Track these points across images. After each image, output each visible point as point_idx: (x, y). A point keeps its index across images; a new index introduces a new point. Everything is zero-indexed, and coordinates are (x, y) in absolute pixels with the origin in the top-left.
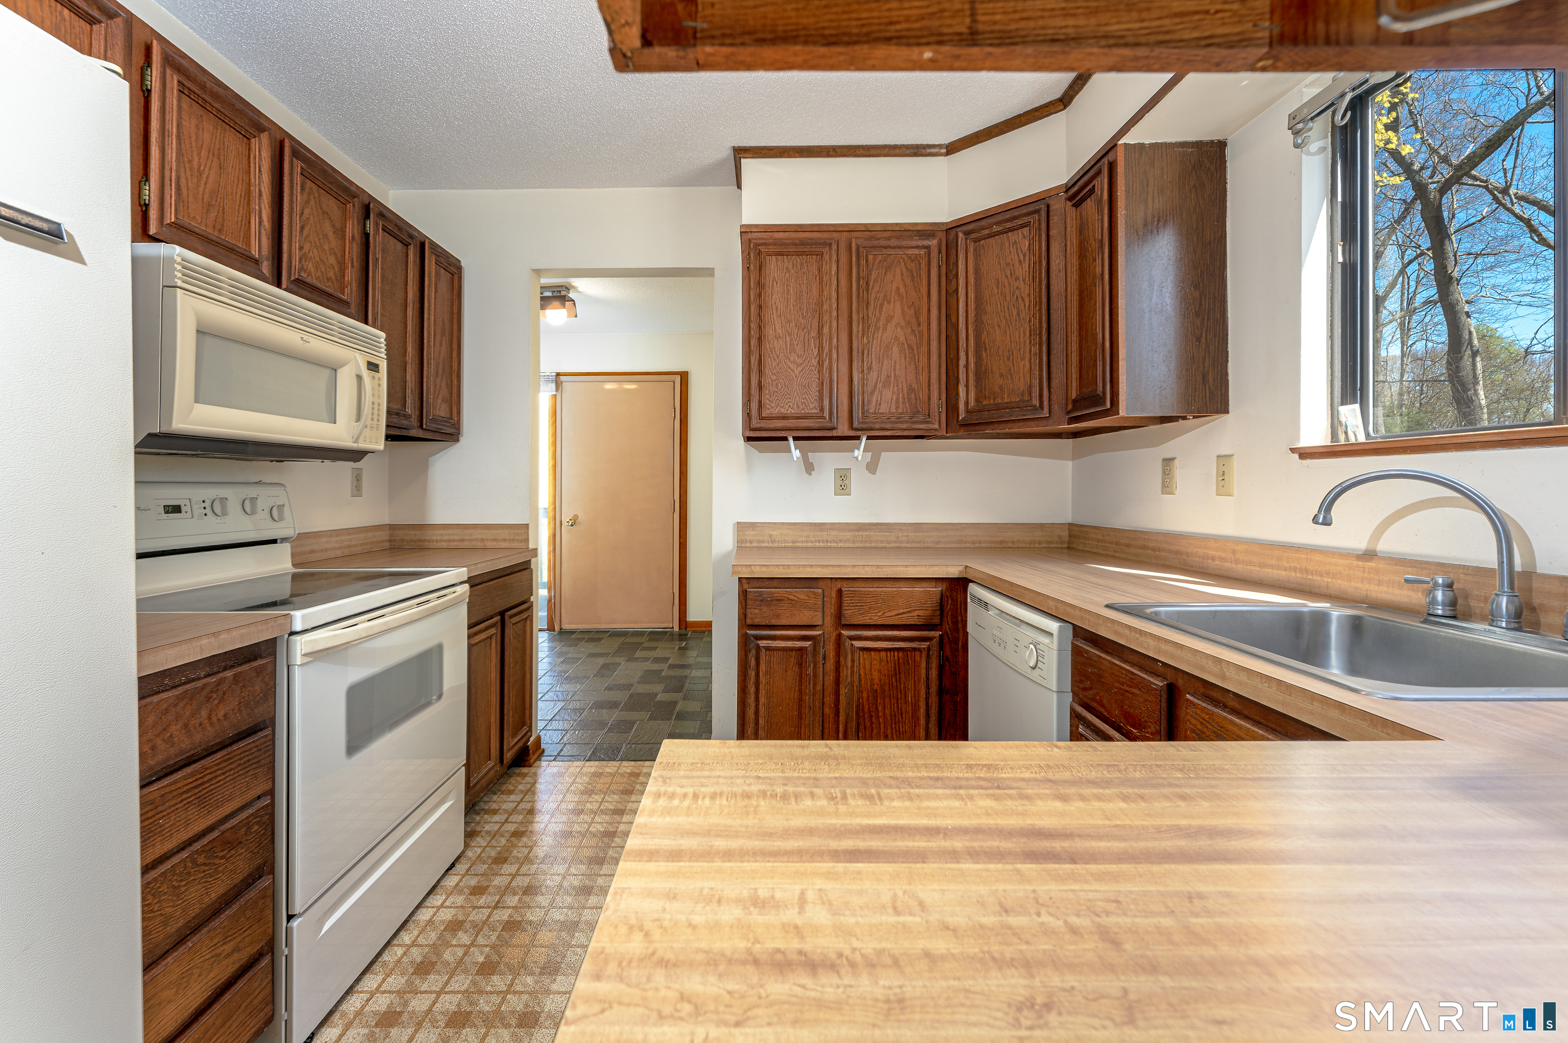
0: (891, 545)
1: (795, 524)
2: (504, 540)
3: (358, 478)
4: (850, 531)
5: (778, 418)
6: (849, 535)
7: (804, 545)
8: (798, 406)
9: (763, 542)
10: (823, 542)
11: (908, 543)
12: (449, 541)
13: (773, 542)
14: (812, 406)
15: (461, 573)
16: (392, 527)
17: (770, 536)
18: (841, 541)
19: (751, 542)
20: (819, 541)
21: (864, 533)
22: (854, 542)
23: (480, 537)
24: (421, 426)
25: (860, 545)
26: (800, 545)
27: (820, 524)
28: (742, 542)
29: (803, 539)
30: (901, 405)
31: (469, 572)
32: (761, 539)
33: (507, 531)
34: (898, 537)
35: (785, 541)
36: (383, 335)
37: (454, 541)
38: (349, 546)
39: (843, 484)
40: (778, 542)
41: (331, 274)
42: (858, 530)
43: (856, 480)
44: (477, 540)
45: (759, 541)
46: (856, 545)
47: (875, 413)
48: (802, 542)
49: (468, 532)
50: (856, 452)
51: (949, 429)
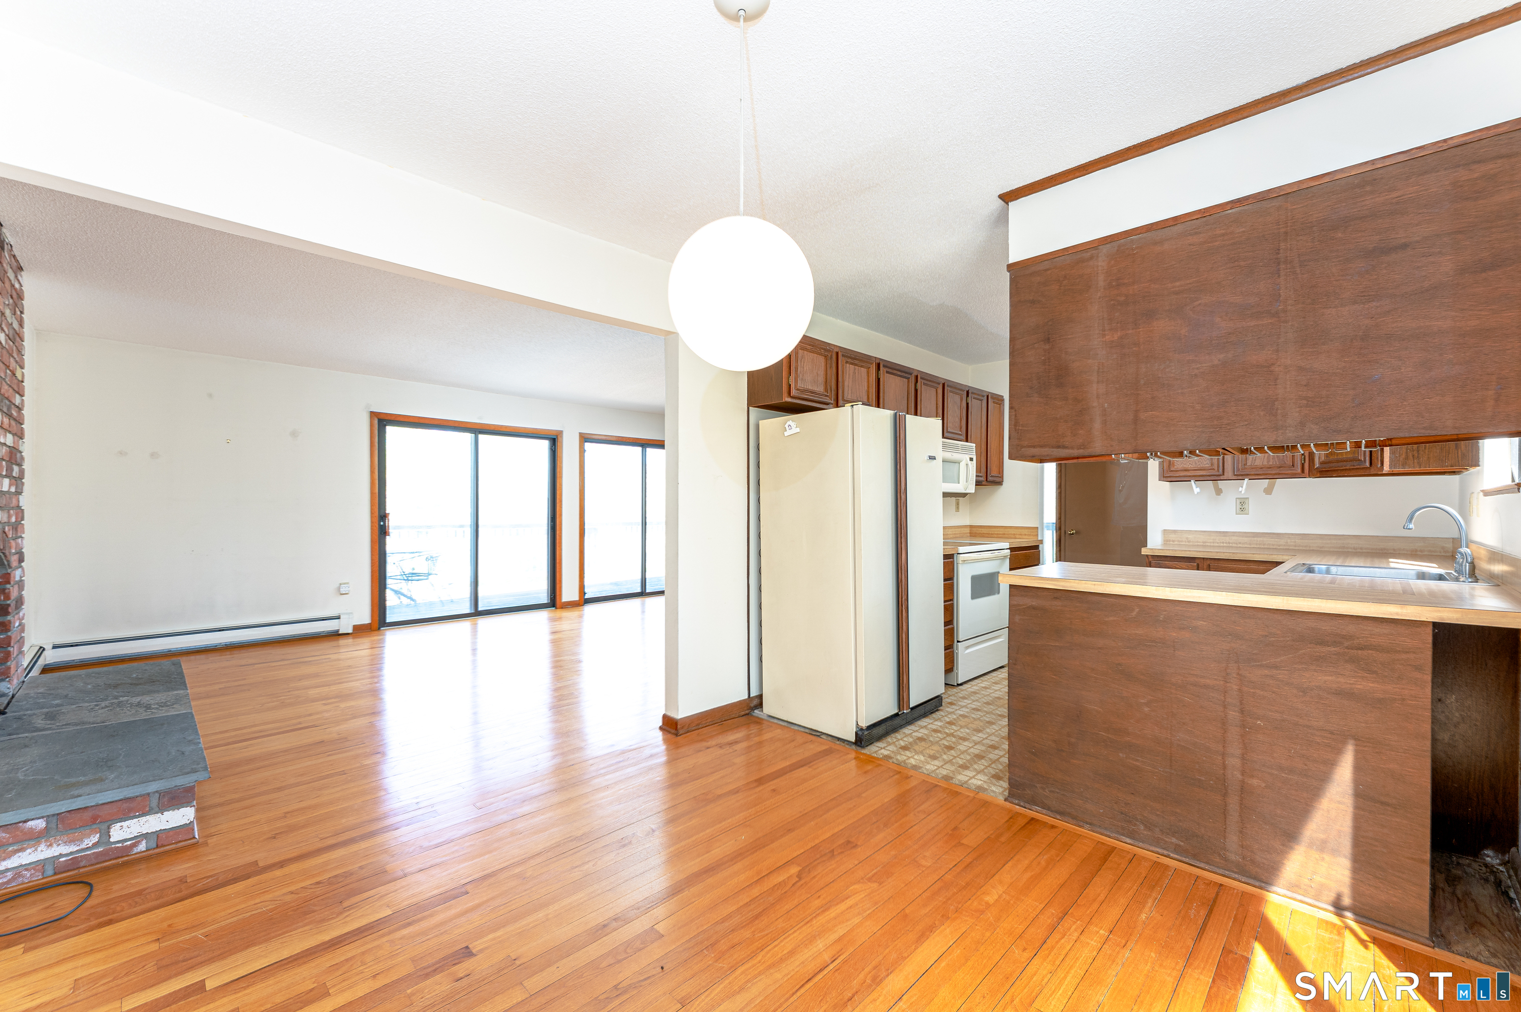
0: (1281, 547)
1: (1205, 531)
2: (1026, 535)
3: (958, 504)
4: (1247, 537)
5: (1182, 470)
6: (1246, 540)
7: (1212, 544)
8: (1196, 464)
9: (1182, 541)
10: (1226, 543)
11: (1295, 546)
12: (998, 534)
13: (1189, 542)
14: (1205, 463)
15: (1007, 545)
16: (971, 527)
17: (1187, 538)
18: (1240, 543)
19: (1173, 541)
20: (1223, 543)
21: (1259, 539)
22: (1250, 544)
23: (1013, 533)
24: (987, 480)
25: (1255, 546)
26: (1209, 544)
27: (1224, 532)
28: (1167, 541)
29: (1211, 541)
30: (1271, 460)
31: (1010, 545)
32: (1180, 540)
33: (1027, 530)
34: (1287, 543)
35: (1197, 542)
36: (974, 445)
37: (1000, 534)
38: (955, 534)
39: (1242, 506)
40: (1193, 542)
41: (957, 425)
42: (1254, 537)
43: (1251, 506)
44: (1011, 534)
45: (1179, 541)
46: (1252, 546)
47: (1251, 465)
48: (1210, 543)
49: (1007, 530)
50: (1240, 489)
51: (1310, 474)
